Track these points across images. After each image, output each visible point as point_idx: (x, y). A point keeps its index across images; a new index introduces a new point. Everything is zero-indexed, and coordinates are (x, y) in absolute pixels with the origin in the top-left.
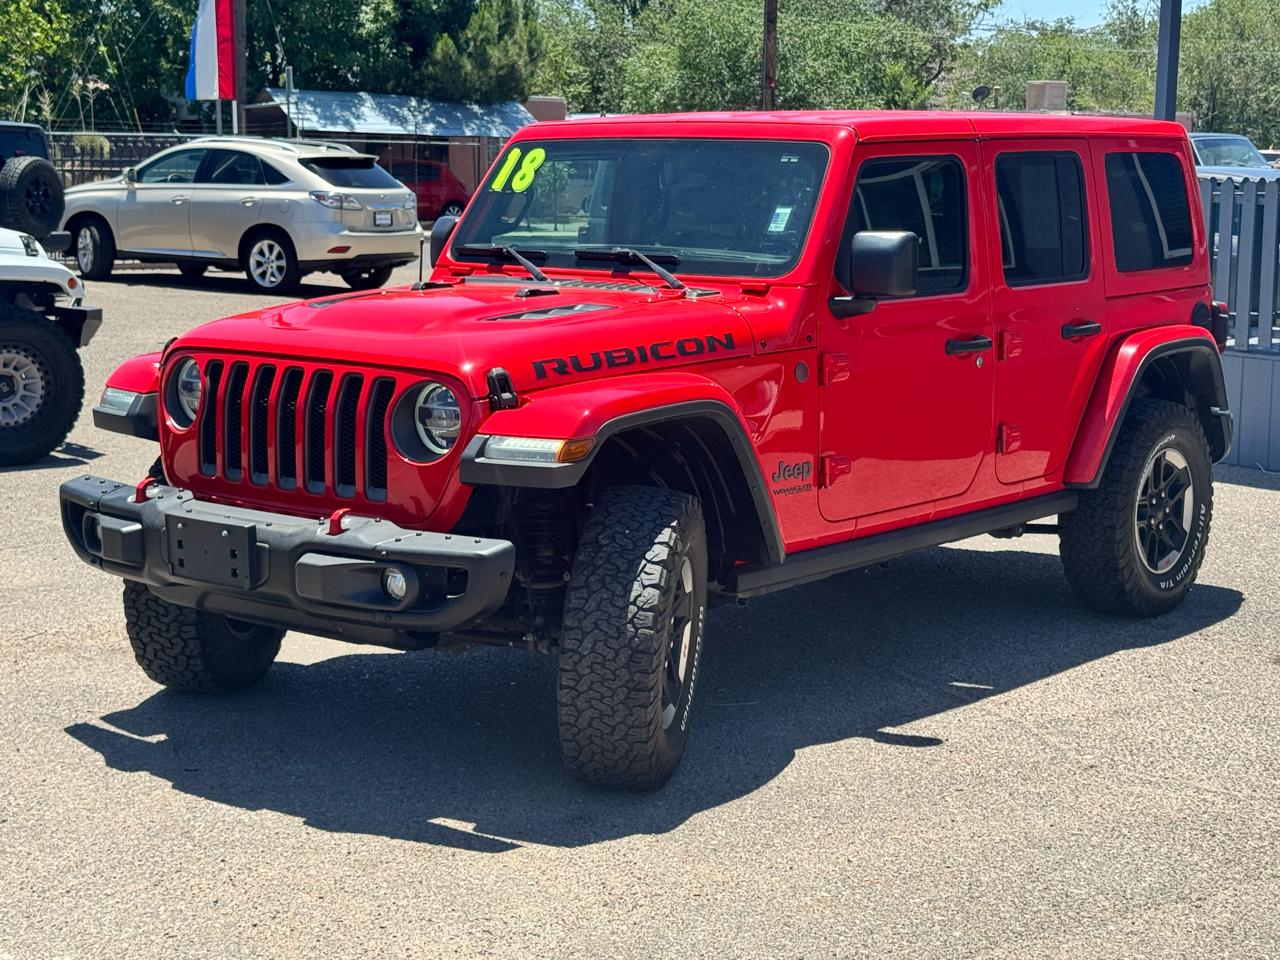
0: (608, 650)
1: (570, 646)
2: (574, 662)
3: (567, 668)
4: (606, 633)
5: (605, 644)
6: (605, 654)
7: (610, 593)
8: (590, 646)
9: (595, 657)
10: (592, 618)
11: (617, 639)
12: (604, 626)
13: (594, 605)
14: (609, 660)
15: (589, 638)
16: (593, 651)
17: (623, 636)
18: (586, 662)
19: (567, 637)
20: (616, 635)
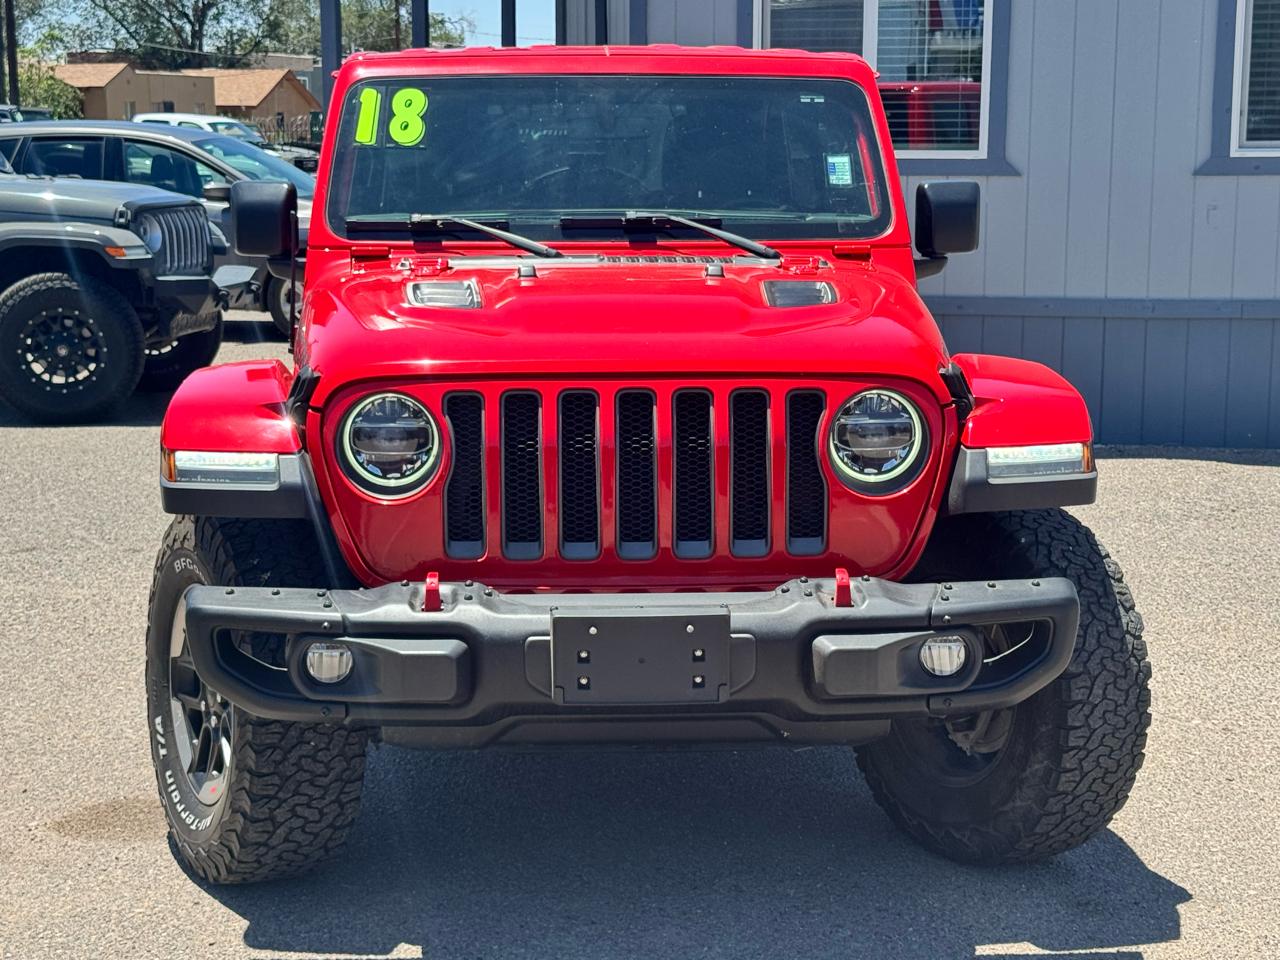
0: (1118, 693)
1: (1080, 697)
2: (1085, 715)
3: (1077, 724)
4: (1114, 672)
5: (1115, 687)
6: (1116, 699)
7: (1103, 624)
8: (1101, 692)
9: (1107, 704)
10: (1096, 659)
11: (1125, 677)
12: (1109, 664)
13: (1094, 641)
14: (1121, 705)
15: (1099, 683)
16: (1105, 697)
17: (1129, 671)
18: (1098, 713)
19: (1073, 687)
20: (1123, 673)
